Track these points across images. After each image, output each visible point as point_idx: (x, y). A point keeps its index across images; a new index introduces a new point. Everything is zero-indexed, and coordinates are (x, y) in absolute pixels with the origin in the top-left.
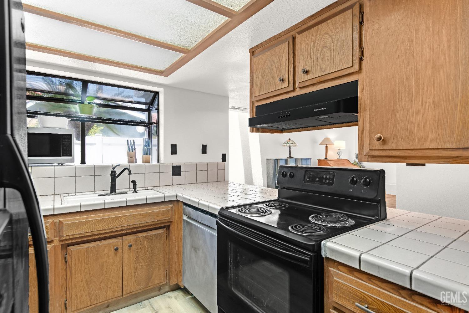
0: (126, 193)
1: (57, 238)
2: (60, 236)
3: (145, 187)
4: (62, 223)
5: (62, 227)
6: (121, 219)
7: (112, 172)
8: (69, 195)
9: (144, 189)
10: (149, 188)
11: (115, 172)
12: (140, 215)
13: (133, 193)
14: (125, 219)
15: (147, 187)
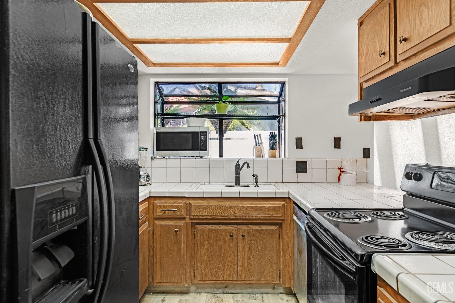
0: (249, 186)
1: (188, 216)
2: (190, 216)
3: (268, 182)
4: (191, 205)
5: (191, 208)
6: (235, 209)
7: (236, 165)
8: (205, 183)
9: (267, 184)
10: (271, 184)
11: (239, 165)
12: (252, 207)
13: (255, 187)
14: (238, 209)
15: (270, 183)
